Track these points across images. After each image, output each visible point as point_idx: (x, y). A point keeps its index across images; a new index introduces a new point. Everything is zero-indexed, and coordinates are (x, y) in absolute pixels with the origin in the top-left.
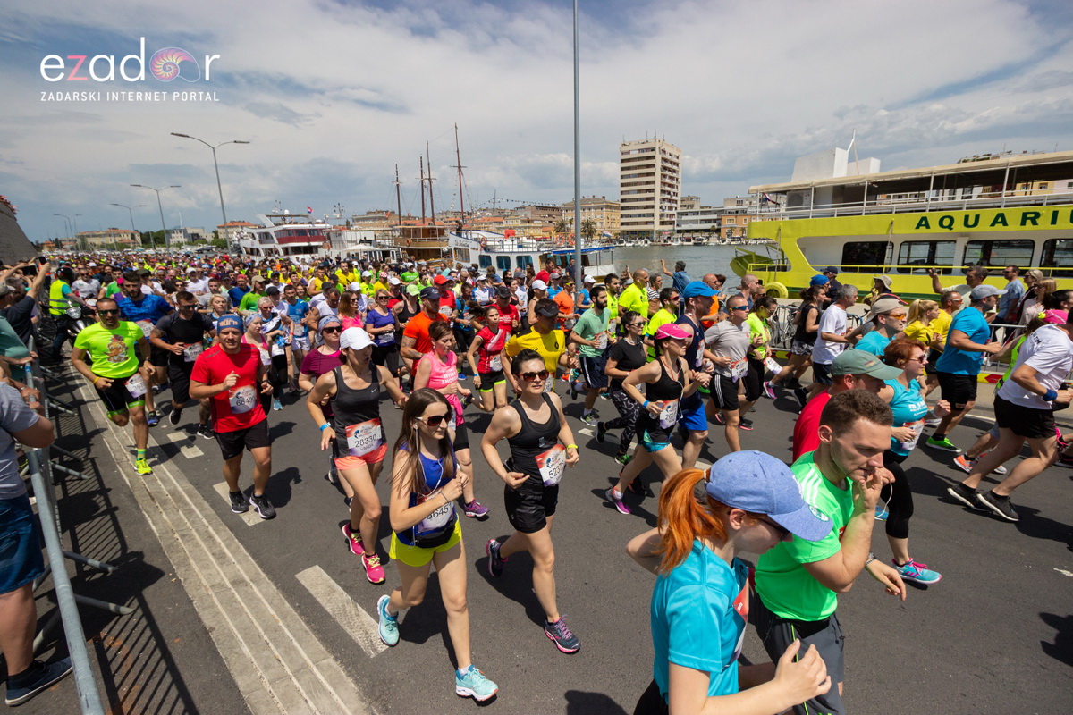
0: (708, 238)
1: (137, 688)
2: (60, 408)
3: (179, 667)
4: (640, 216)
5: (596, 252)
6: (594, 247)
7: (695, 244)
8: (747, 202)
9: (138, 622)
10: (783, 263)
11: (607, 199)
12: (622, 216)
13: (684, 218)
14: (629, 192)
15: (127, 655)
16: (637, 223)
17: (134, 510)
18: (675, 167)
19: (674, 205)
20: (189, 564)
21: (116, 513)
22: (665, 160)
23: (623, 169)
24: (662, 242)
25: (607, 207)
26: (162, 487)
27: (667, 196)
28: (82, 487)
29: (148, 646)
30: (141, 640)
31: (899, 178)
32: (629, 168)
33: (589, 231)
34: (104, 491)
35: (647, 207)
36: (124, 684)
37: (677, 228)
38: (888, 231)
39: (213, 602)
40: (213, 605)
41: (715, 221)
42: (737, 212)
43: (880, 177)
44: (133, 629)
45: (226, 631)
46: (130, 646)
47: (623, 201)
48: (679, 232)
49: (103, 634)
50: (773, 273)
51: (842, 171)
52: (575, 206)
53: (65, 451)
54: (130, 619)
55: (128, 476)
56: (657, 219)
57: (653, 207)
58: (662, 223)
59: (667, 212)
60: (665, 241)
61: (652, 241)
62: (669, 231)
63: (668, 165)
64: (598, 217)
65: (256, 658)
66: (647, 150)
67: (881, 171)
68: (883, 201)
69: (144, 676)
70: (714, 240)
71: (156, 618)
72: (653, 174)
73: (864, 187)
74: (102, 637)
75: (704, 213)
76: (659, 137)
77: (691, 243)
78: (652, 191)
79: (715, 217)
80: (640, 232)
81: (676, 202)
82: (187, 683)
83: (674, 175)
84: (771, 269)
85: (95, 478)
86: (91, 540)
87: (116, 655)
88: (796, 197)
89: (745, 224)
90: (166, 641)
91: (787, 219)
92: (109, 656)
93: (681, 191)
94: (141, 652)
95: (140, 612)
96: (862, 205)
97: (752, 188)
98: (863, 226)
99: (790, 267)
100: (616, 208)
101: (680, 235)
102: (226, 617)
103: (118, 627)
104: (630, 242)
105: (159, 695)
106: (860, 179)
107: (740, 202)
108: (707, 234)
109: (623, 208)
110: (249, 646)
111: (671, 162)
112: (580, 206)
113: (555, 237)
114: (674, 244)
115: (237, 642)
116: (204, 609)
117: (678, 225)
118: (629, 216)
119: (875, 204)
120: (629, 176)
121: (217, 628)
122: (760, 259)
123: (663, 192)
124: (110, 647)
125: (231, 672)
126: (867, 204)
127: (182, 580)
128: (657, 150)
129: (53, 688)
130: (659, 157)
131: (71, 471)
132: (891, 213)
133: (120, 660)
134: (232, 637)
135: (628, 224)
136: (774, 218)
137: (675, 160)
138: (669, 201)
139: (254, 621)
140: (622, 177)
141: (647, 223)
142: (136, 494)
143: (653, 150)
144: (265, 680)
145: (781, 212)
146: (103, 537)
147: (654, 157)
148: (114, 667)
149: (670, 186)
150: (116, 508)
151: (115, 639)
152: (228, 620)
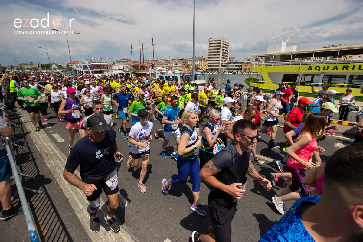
0: (237, 72)
1: (44, 217)
2: (15, 124)
3: (58, 211)
4: (215, 63)
5: (200, 75)
6: (199, 74)
7: (233, 74)
8: (251, 60)
9: (44, 196)
10: (263, 81)
11: (204, 57)
12: (209, 63)
13: (230, 65)
14: (211, 55)
15: (40, 207)
16: (214, 66)
17: (41, 159)
18: (227, 47)
19: (226, 60)
20: (61, 177)
21: (35, 160)
22: (224, 44)
23: (209, 47)
24: (222, 73)
25: (204, 60)
26: (51, 152)
27: (224, 57)
28: (24, 151)
29: (47, 204)
30: (45, 202)
31: (303, 53)
32: (211, 47)
33: (197, 68)
34: (31, 153)
35: (217, 60)
36: (40, 216)
37: (227, 68)
38: (298, 70)
39: (69, 190)
40: (69, 191)
41: (240, 66)
42: (248, 63)
43: (296, 52)
44: (42, 198)
45: (74, 199)
46: (41, 204)
47: (209, 58)
48: (228, 69)
49: (32, 199)
50: (259, 84)
51: (284, 50)
52: (193, 59)
53: (17, 139)
54: (41, 195)
55: (39, 148)
56: (220, 65)
57: (219, 60)
58: (222, 66)
59: (224, 62)
60: (223, 72)
61: (218, 72)
62: (224, 69)
63: (225, 46)
64: (201, 63)
65: (84, 208)
66: (218, 40)
67: (297, 50)
68: (297, 60)
69: (46, 214)
70: (239, 72)
71: (50, 195)
72: (220, 49)
73: (291, 55)
74: (32, 201)
75: (236, 63)
76: (222, 36)
77: (232, 73)
78: (219, 55)
79: (240, 64)
80: (215, 69)
81: (227, 59)
82: (61, 216)
83: (227, 49)
84: (258, 83)
85: (28, 148)
86: (27, 169)
87: (36, 207)
88: (268, 58)
89: (250, 67)
90: (54, 202)
91: (264, 66)
92: (34, 207)
93: (229, 55)
94: (45, 206)
95: (44, 193)
96: (290, 62)
97: (253, 55)
98: (290, 69)
99: (265, 82)
100: (207, 60)
101: (228, 70)
102: (73, 195)
103: (37, 198)
104: (211, 72)
105: (52, 220)
106: (290, 53)
107: (249, 60)
108: (237, 70)
109: (209, 61)
110: (81, 204)
111: (226, 45)
112: (194, 59)
113: (186, 70)
114: (226, 73)
115: (77, 203)
116: (66, 192)
117: (227, 67)
118: (211, 63)
119: (294, 61)
120: (211, 49)
121: (70, 198)
122: (255, 79)
123: (223, 55)
124: (34, 204)
125: (76, 212)
126: (292, 61)
127: (58, 182)
128: (221, 40)
129: (16, 217)
130: (222, 43)
131: (19, 146)
132: (299, 65)
133: (38, 208)
134: (76, 201)
135: (210, 66)
136: (260, 65)
137: (227, 44)
138: (225, 58)
139: (83, 196)
140: (209, 50)
141: (217, 66)
142: (42, 154)
143: (220, 40)
144: (87, 215)
145: (263, 63)
146: (31, 168)
147: (220, 43)
148: (36, 210)
149: (226, 53)
150: (35, 159)
151: (36, 201)
152: (74, 196)
